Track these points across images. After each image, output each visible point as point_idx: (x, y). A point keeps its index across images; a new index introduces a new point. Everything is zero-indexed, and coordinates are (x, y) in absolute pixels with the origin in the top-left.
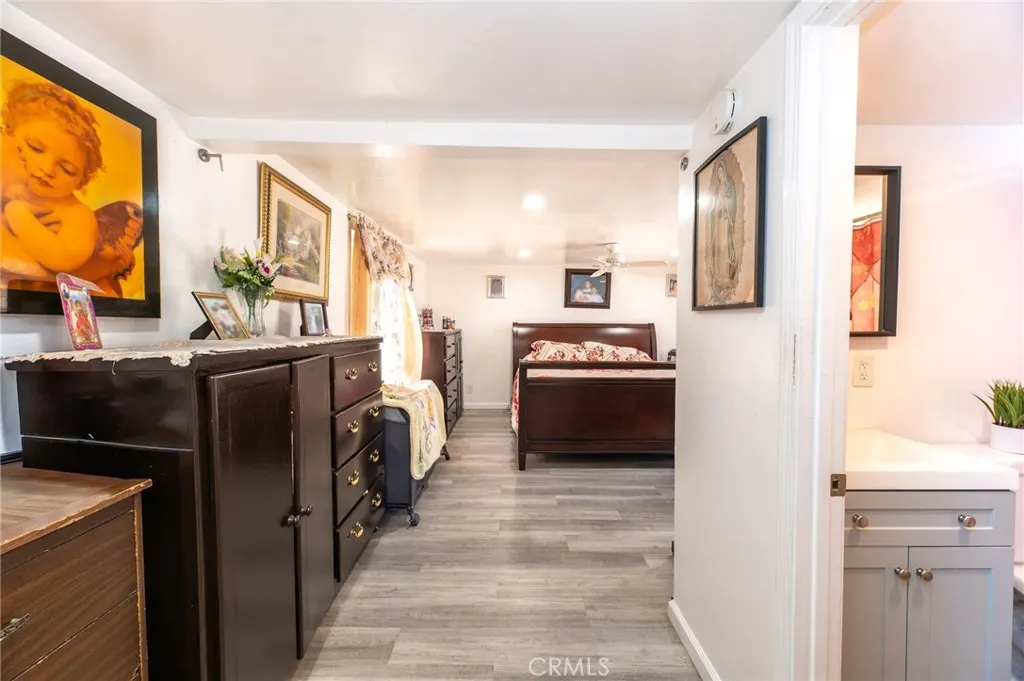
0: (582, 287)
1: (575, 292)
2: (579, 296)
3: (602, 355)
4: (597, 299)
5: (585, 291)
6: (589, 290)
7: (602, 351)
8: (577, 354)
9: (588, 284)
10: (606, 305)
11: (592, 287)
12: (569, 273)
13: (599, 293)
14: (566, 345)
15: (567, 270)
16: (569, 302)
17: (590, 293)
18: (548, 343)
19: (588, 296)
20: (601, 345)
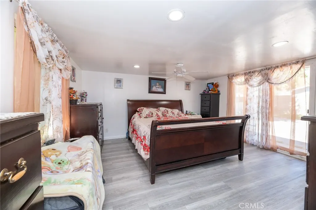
0: (156, 85)
1: (153, 87)
2: (154, 89)
3: (168, 113)
4: (161, 90)
5: (157, 87)
6: (158, 86)
7: (167, 111)
8: (158, 113)
9: (158, 84)
10: (164, 93)
11: (159, 85)
12: (150, 79)
13: (162, 88)
14: (152, 109)
15: (150, 78)
16: (150, 92)
17: (159, 88)
18: (145, 108)
19: (158, 89)
20: (166, 109)
